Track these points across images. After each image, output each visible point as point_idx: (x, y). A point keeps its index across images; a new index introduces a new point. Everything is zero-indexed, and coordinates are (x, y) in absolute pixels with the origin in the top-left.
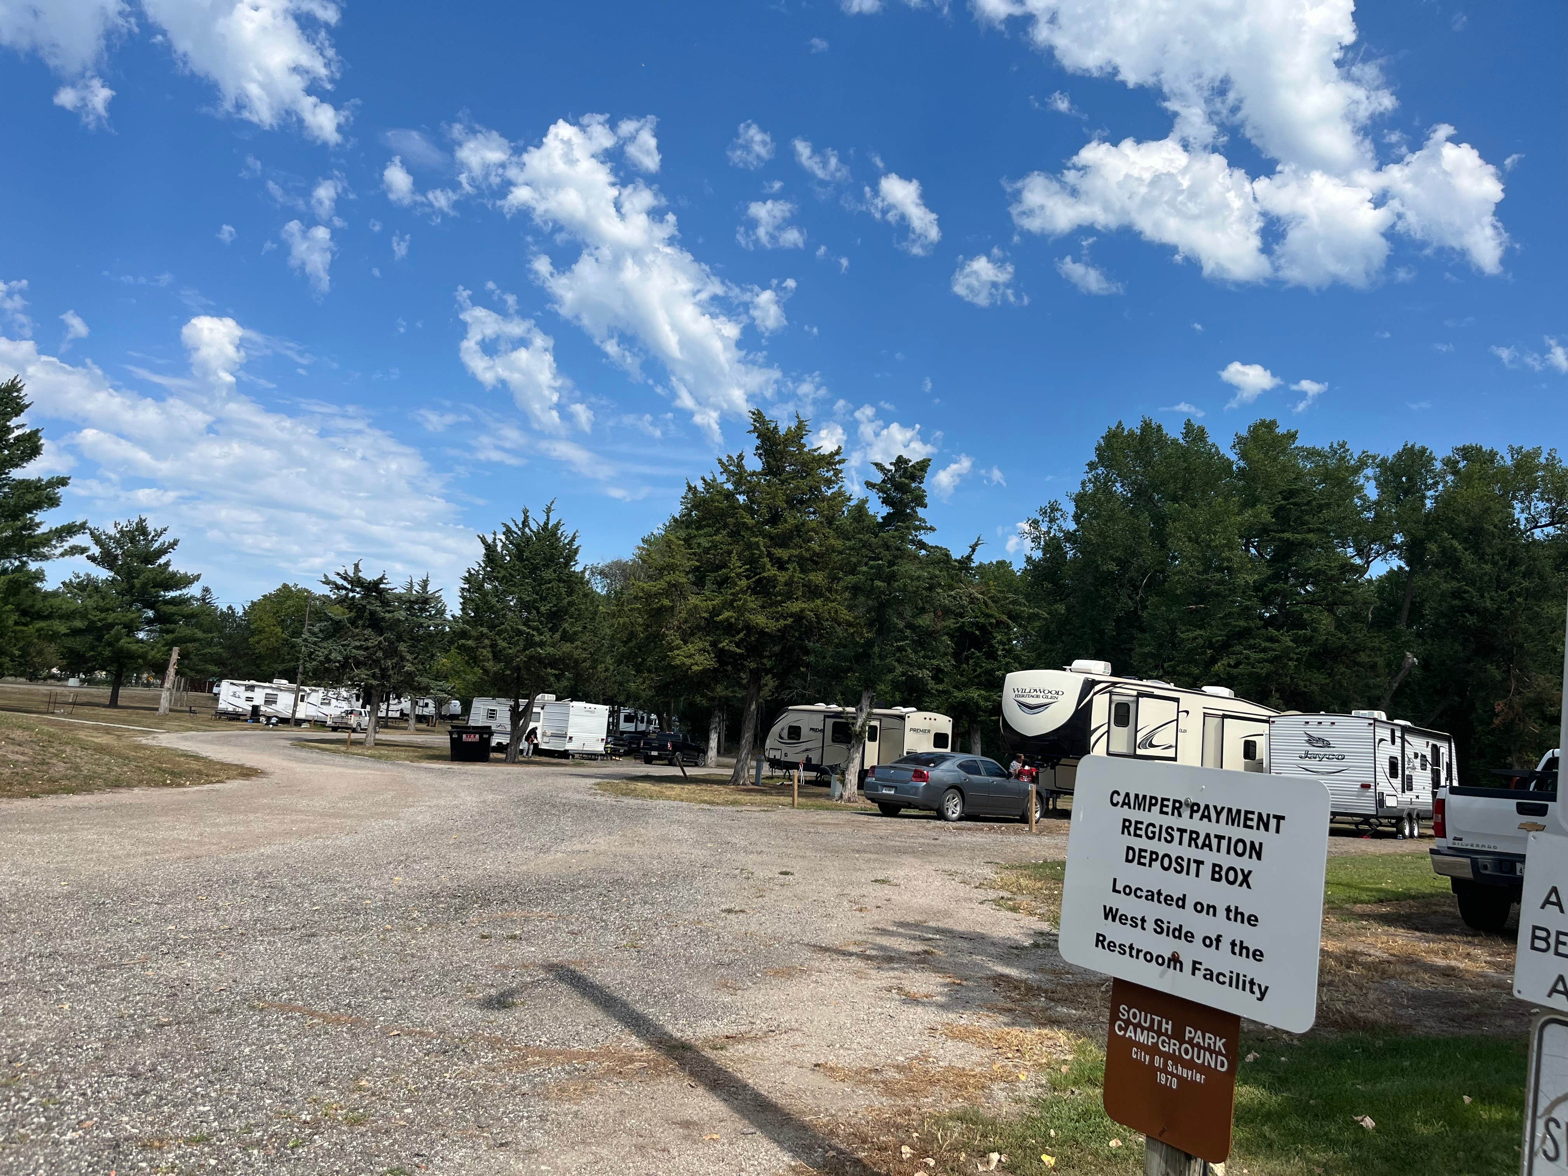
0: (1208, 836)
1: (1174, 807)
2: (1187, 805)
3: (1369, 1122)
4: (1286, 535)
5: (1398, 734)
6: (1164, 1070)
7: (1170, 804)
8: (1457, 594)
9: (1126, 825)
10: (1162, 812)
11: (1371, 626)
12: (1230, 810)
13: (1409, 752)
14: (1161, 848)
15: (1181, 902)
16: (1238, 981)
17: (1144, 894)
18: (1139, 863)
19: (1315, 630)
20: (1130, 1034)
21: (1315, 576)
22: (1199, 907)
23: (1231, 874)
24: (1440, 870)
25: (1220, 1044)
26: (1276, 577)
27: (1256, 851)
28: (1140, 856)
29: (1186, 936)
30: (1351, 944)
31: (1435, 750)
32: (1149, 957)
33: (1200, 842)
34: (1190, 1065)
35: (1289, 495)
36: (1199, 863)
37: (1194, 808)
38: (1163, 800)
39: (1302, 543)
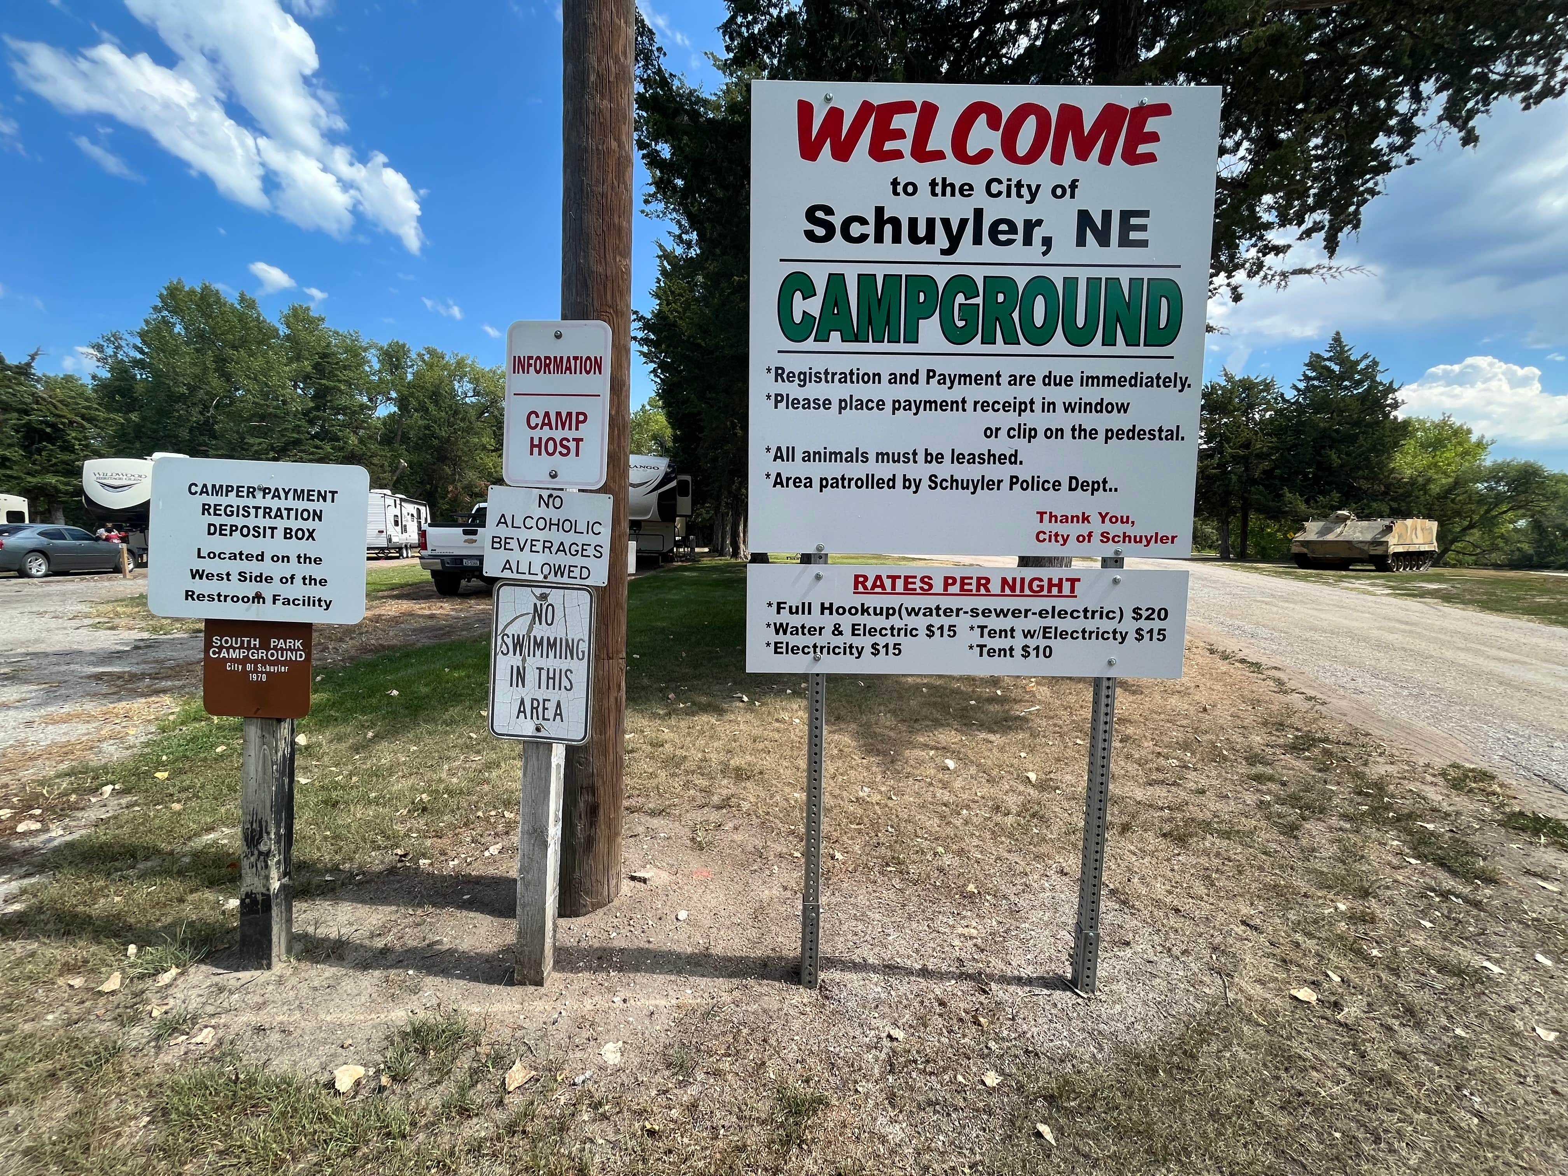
0: (279, 509)
1: (248, 492)
2: (260, 489)
3: (395, 693)
4: (323, 382)
5: (398, 502)
6: (256, 671)
7: (245, 490)
8: (427, 427)
9: (206, 508)
10: (238, 496)
11: (380, 443)
12: (295, 491)
13: (404, 512)
14: (240, 521)
15: (261, 557)
16: (309, 602)
17: (227, 556)
18: (221, 534)
19: (345, 443)
20: (224, 654)
21: (343, 410)
22: (275, 559)
23: (300, 533)
24: (424, 567)
25: (298, 644)
26: (317, 408)
27: (318, 516)
28: (221, 529)
29: (266, 580)
30: (377, 612)
31: (419, 511)
32: (235, 599)
33: (273, 514)
34: (276, 663)
35: (324, 356)
36: (273, 529)
37: (265, 491)
38: (238, 487)
39: (334, 388)
